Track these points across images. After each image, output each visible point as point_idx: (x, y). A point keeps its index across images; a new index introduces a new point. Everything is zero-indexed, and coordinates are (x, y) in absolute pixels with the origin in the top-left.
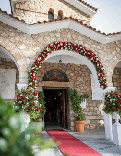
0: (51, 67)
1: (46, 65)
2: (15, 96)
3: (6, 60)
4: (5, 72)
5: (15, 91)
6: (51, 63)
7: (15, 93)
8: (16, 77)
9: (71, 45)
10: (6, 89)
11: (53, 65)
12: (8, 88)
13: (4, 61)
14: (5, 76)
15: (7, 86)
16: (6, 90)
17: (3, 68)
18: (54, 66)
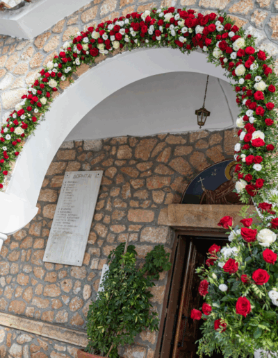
0: (210, 147)
1: (193, 145)
2: (85, 256)
3: (85, 145)
4: (76, 180)
5: (89, 239)
6: (215, 132)
7: (88, 245)
8: (99, 195)
9: (127, 21)
10: (68, 233)
11: (219, 139)
12: (73, 229)
13: (80, 148)
14: (74, 193)
15: (72, 223)
16: (69, 235)
17: (73, 171)
18: (222, 144)
